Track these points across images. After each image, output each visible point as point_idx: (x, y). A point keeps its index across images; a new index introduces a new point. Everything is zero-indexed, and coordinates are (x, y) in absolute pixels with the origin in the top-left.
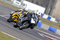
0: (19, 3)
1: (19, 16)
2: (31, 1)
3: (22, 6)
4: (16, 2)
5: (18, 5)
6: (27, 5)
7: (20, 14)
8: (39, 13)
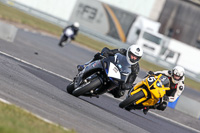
0: (153, 49)
1: (153, 88)
2: (194, 41)
3: (163, 57)
4: (145, 46)
5: (152, 56)
6: (179, 55)
7: (154, 84)
8: (138, 49)
